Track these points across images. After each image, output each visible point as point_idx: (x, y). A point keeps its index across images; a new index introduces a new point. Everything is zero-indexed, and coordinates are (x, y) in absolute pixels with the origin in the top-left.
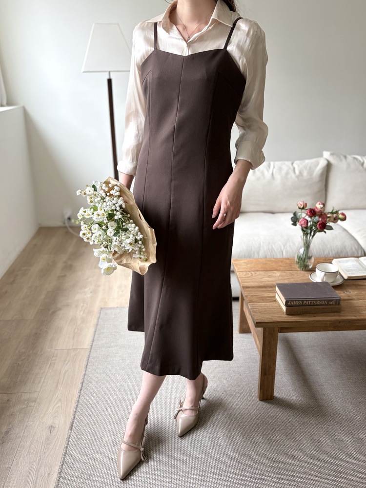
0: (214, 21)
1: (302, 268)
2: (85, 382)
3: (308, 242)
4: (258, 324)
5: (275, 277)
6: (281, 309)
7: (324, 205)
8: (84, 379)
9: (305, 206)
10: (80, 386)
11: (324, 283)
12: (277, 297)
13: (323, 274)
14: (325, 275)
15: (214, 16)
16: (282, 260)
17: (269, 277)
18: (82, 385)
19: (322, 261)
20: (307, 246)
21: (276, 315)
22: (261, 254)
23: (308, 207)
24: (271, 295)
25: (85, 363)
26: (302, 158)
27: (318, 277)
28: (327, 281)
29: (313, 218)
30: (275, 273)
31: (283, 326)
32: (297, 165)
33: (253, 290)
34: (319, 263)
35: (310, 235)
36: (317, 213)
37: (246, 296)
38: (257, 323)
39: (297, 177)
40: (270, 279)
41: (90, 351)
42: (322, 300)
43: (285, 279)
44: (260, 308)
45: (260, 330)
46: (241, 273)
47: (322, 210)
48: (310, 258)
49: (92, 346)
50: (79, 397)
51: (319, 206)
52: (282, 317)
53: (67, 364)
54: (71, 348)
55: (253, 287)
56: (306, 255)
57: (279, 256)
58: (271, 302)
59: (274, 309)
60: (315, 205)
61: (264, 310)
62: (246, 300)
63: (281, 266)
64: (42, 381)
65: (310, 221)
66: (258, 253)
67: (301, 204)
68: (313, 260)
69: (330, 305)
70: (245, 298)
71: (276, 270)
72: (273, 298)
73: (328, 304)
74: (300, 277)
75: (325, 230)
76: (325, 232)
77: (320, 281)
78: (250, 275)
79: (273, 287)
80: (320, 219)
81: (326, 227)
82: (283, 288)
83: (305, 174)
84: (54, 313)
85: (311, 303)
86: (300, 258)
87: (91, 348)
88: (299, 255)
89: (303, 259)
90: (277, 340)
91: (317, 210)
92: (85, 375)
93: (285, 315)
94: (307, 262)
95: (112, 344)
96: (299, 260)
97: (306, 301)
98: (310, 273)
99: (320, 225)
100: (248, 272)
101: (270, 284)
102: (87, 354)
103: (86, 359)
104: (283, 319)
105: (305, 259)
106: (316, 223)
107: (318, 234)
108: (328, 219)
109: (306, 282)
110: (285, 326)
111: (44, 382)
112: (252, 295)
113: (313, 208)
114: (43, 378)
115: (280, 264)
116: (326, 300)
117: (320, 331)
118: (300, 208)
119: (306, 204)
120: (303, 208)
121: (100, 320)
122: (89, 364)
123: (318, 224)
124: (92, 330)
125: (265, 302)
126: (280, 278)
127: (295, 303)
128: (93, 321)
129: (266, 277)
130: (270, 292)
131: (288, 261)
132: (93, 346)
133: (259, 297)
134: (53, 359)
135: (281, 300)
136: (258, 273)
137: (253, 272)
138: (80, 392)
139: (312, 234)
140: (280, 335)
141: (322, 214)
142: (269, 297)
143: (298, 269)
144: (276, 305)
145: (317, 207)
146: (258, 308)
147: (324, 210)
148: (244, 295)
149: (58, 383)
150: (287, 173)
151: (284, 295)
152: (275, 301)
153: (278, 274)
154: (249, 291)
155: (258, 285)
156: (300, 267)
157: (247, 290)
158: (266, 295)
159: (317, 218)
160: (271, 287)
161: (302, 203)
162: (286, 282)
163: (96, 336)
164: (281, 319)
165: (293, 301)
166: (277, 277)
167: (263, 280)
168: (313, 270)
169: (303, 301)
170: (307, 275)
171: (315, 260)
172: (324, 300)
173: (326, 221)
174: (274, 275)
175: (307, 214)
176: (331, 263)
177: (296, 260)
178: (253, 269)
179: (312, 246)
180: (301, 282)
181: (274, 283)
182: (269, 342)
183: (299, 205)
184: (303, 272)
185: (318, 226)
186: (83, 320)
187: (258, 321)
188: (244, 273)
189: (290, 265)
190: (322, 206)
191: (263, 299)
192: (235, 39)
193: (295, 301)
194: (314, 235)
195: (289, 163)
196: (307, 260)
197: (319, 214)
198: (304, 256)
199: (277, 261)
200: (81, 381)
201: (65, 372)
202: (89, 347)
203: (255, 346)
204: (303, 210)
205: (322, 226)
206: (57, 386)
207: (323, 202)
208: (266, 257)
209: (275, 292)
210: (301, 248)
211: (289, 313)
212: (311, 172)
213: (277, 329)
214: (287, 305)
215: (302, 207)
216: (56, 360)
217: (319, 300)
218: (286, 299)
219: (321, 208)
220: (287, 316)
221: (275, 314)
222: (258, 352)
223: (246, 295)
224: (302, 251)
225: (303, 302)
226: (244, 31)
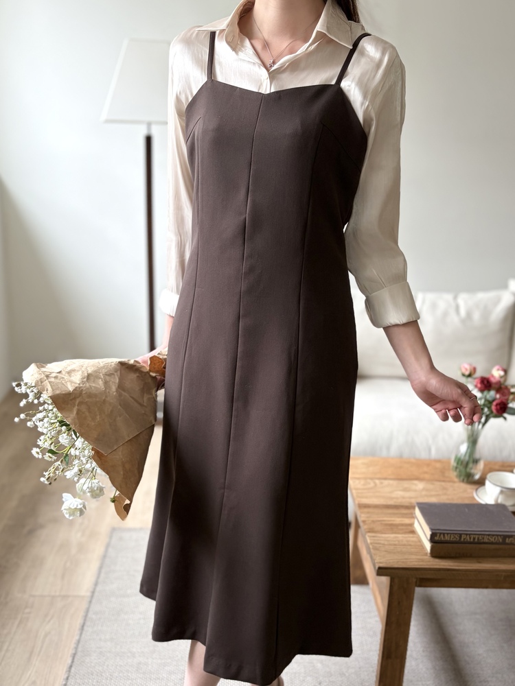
0: (321, 35)
1: (462, 478)
2: (79, 654)
3: (475, 433)
4: (381, 571)
5: (415, 491)
6: (422, 546)
7: (506, 371)
8: (76, 648)
9: (473, 372)
10: (69, 661)
11: (499, 507)
12: (417, 526)
13: (498, 490)
14: (502, 492)
15: (319, 27)
16: (428, 463)
17: (405, 490)
18: (73, 659)
19: (497, 467)
20: (473, 440)
21: (414, 557)
22: (394, 451)
23: (479, 374)
24: (407, 521)
25: (80, 621)
26: (472, 290)
27: (489, 495)
28: (504, 503)
29: (486, 393)
30: (416, 485)
31: (425, 577)
32: (464, 301)
33: (376, 511)
34: (492, 470)
35: (480, 422)
36: (493, 386)
37: (364, 522)
38: (380, 568)
39: (463, 321)
40: (407, 494)
41: (90, 602)
42: (493, 535)
43: (431, 496)
44: (386, 543)
45: (385, 580)
46: (357, 482)
47: (502, 380)
48: (476, 461)
49: (93, 592)
50: (67, 678)
51: (497, 373)
52: (423, 561)
53: (49, 621)
54: (58, 594)
55: (376, 507)
56: (470, 456)
57: (424, 455)
58: (405, 533)
59: (410, 545)
60: (490, 371)
61: (392, 547)
62: (363, 527)
63: (426, 473)
64: (5, 648)
65: (481, 399)
66: (388, 448)
67: (466, 368)
68: (481, 465)
69: (508, 544)
70: (361, 524)
71: (418, 479)
72: (409, 527)
73: (504, 543)
74: (457, 492)
75: (505, 415)
76: (505, 418)
77: (492, 502)
78: (372, 485)
79: (411, 507)
80: (498, 396)
81: (508, 410)
82: (429, 511)
83: (476, 316)
84: (31, 532)
85: (474, 539)
86: (459, 461)
87: (92, 596)
88: (459, 455)
89: (465, 463)
90: (413, 599)
91: (493, 380)
92: (79, 641)
93: (428, 557)
94: (471, 469)
95: (129, 592)
96: (458, 463)
97: (467, 534)
98: (474, 487)
99: (497, 405)
100: (369, 481)
101: (406, 502)
102: (84, 605)
103: (82, 614)
104: (425, 564)
105: (467, 464)
106: (490, 402)
107: (493, 421)
108: (511, 397)
109: (467, 502)
110: (428, 577)
111: (7, 650)
112: (375, 519)
113: (486, 375)
114: (7, 644)
115: (425, 469)
116: (500, 536)
117: (487, 587)
118: (464, 375)
119: (475, 369)
120: (470, 376)
121: (110, 550)
122: (88, 623)
123: (494, 403)
124: (95, 566)
125: (395, 533)
126: (424, 493)
127: (447, 538)
128: (98, 549)
129: (400, 490)
130: (404, 516)
131: (438, 465)
132: (96, 594)
133: (386, 525)
134: (27, 610)
135: (423, 531)
136: (386, 482)
137: (377, 481)
138: (70, 671)
139: (483, 420)
140: (419, 591)
141: (501, 388)
142: (402, 525)
143: (456, 480)
144: (414, 539)
145: (493, 376)
146: (382, 542)
147: (505, 380)
148: (360, 520)
149: (31, 653)
150: (445, 314)
151: (429, 522)
152: (413, 532)
153: (420, 485)
154: (368, 513)
155: (385, 503)
156: (459, 476)
157: (366, 510)
158: (398, 520)
159: (492, 393)
160: (407, 507)
161: (468, 367)
162: (433, 500)
163: (103, 575)
164: (421, 563)
165: (444, 534)
166: (420, 491)
167: (394, 495)
168: (481, 483)
169: (461, 535)
170: (469, 491)
171: (485, 465)
172: (497, 535)
173: (507, 400)
174: (414, 487)
175: (476, 386)
176: (512, 472)
177: (453, 463)
178: (378, 476)
179: (481, 441)
180: (459, 502)
181: (414, 501)
182: (399, 603)
183: (464, 371)
184: (464, 486)
185: (493, 408)
186: (82, 548)
187: (381, 565)
188: (362, 482)
189: (443, 471)
190: (502, 373)
191: (393, 528)
192: (355, 70)
193: (448, 534)
194: (486, 421)
195: (449, 297)
196: (471, 465)
197: (497, 386)
198: (467, 458)
199: (420, 463)
200: (72, 651)
201: (46, 636)
202: (89, 594)
203: (375, 608)
204: (470, 379)
205: (501, 408)
206: (29, 659)
207: (505, 367)
208: (401, 457)
209: (413, 516)
210: (462, 443)
211: (435, 554)
212: (486, 313)
213: (414, 580)
214: (432, 539)
215: (467, 373)
216: (30, 613)
217: (489, 535)
218: (431, 529)
219: (501, 377)
220: (432, 559)
221: (411, 553)
222: (378, 619)
223: (363, 519)
224: (464, 448)
225: (460, 537)
226: (372, 59)
